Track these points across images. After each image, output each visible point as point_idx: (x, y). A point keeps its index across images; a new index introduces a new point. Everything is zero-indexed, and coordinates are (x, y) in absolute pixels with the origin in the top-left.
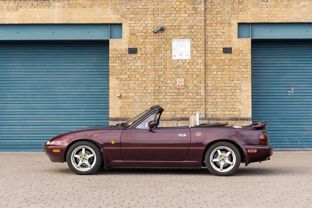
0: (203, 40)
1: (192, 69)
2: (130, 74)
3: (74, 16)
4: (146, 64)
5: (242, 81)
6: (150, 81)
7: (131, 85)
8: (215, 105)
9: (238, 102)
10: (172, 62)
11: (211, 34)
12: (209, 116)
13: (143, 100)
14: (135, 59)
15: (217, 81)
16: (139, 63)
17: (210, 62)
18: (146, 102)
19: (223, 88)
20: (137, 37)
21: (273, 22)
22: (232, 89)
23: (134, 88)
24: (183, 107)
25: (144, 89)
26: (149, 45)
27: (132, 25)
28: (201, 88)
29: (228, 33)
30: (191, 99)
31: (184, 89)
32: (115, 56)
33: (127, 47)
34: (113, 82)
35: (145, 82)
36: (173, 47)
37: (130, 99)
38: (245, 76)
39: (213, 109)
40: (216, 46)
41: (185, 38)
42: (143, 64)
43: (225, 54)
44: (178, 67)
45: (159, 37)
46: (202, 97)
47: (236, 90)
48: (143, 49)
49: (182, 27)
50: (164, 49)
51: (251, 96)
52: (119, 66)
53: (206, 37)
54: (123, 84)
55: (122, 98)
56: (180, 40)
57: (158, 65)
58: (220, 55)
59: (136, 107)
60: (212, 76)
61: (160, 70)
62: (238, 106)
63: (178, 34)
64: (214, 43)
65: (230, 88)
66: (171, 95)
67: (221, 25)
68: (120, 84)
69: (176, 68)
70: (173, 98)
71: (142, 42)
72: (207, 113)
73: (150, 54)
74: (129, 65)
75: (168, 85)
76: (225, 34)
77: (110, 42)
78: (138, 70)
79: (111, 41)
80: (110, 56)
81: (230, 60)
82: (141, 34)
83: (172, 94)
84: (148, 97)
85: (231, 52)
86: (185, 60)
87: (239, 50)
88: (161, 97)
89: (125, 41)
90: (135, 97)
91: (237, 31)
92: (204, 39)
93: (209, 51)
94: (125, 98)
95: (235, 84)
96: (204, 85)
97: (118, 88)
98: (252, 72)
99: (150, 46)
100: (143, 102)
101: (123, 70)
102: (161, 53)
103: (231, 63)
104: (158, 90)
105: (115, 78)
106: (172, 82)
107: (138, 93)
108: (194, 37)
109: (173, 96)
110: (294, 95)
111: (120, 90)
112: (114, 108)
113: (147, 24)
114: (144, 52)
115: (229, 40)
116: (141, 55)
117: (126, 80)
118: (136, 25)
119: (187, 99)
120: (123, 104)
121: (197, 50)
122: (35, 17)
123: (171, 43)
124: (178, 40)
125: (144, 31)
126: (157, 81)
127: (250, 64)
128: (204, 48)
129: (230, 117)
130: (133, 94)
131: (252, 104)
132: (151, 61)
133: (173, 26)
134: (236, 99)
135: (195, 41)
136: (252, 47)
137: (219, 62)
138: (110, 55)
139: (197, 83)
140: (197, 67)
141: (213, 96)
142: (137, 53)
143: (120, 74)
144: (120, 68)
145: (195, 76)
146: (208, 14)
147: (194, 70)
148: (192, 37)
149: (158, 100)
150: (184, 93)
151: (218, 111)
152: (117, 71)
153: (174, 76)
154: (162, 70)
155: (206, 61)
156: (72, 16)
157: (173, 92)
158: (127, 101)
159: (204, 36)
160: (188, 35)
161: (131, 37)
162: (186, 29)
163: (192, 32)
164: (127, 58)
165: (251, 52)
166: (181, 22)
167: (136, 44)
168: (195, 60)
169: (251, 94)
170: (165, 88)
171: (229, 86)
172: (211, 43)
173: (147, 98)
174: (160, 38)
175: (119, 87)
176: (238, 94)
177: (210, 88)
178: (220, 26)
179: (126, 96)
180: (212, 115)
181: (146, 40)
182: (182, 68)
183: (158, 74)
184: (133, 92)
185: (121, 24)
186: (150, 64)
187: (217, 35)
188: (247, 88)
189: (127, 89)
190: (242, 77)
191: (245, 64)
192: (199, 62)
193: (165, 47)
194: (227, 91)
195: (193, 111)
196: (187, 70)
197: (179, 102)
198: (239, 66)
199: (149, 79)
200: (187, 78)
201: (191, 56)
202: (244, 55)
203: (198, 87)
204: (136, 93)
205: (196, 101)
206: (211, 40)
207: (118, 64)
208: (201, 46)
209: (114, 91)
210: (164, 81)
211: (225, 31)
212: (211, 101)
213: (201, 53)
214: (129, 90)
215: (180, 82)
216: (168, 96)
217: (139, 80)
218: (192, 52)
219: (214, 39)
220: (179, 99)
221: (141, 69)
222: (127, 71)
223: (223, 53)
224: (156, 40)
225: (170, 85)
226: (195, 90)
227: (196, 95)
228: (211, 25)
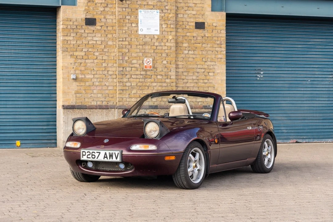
0: (174, 11)
1: (161, 47)
2: (88, 51)
4: (106, 39)
5: (215, 62)
7: (89, 64)
9: (211, 87)
10: (138, 36)
11: (182, 5)
13: (103, 84)
14: (93, 32)
15: (188, 61)
16: (98, 38)
17: (180, 39)
18: (107, 86)
19: (195, 70)
20: (96, 4)
22: (205, 72)
23: (92, 69)
25: (104, 69)
26: (110, 15)
28: (172, 70)
29: (200, 5)
30: (160, 82)
31: (152, 70)
32: (69, 27)
33: (83, 17)
34: (66, 61)
35: (105, 61)
36: (139, 19)
37: (88, 82)
38: (220, 56)
40: (188, 20)
41: (154, 8)
42: (103, 39)
43: (198, 30)
44: (145, 44)
45: (123, 6)
46: (172, 80)
47: (209, 72)
48: (103, 20)
50: (129, 21)
51: (225, 81)
52: (73, 40)
53: (177, 8)
54: (78, 63)
55: (77, 80)
56: (147, 10)
57: (122, 41)
58: (191, 31)
59: (95, 91)
60: (183, 56)
61: (124, 46)
63: (145, 3)
64: (186, 16)
65: (203, 70)
66: (137, 78)
68: (75, 63)
69: (142, 45)
70: (139, 82)
71: (102, 11)
73: (111, 26)
74: (86, 39)
75: (133, 66)
76: (198, 5)
77: (61, 10)
78: (98, 46)
79: (63, 8)
81: (203, 37)
82: (100, 1)
83: (138, 77)
85: (204, 27)
86: (154, 35)
87: (213, 25)
88: (125, 80)
89: (82, 9)
90: (93, 80)
91: (210, 3)
93: (179, 26)
94: (81, 81)
95: (208, 66)
96: (175, 67)
97: (73, 68)
98: (226, 53)
99: (111, 17)
100: (102, 86)
101: (79, 46)
102: (126, 26)
103: (204, 41)
104: (122, 71)
105: (69, 55)
106: (138, 61)
107: (97, 74)
108: (163, 8)
109: (139, 79)
110: (263, 79)
112: (68, 92)
114: (104, 24)
115: (202, 13)
116: (100, 28)
117: (83, 58)
119: (156, 82)
120: (79, 88)
121: (167, 24)
123: (137, 14)
124: (146, 10)
126: (121, 60)
127: (224, 42)
128: (175, 22)
129: (204, 105)
130: (92, 76)
131: (226, 90)
132: (112, 36)
134: (209, 84)
135: (165, 13)
136: (227, 23)
137: (191, 40)
139: (167, 63)
140: (167, 44)
141: (183, 79)
142: (95, 25)
143: (75, 50)
144: (75, 42)
145: (164, 55)
147: (164, 48)
148: (162, 8)
149: (122, 84)
150: (151, 76)
152: (72, 46)
153: (141, 54)
154: (127, 47)
155: (177, 38)
157: (139, 75)
158: (83, 84)
159: (174, 8)
160: (157, 5)
161: (88, 4)
163: (161, 2)
164: (83, 31)
165: (226, 29)
167: (95, 13)
168: (165, 36)
169: (225, 78)
170: (130, 69)
171: (202, 68)
172: (182, 16)
173: (107, 81)
174: (124, 8)
175: (75, 67)
176: (211, 77)
177: (180, 70)
179: (82, 78)
181: (107, 9)
182: (149, 45)
183: (122, 52)
184: (91, 74)
186: (111, 39)
187: (188, 6)
188: (221, 71)
189: (84, 69)
190: (216, 57)
191: (219, 42)
192: (169, 39)
193: (130, 18)
194: (199, 73)
195: (162, 98)
196: (155, 48)
197: (146, 86)
198: (213, 45)
199: (110, 58)
200: (155, 57)
201: (160, 31)
202: (218, 32)
203: (168, 69)
204: (95, 74)
205: (166, 85)
206: (182, 12)
207: (72, 38)
208: (172, 19)
209: (68, 71)
210: (129, 60)
211: (198, 2)
212: (181, 86)
213: (171, 27)
214: (86, 71)
215: (148, 62)
216: (134, 79)
217: (98, 59)
218: (161, 25)
219: (186, 11)
220: (146, 82)
221: (100, 44)
222: (84, 46)
223: (196, 29)
224: (120, 10)
225: (135, 65)
226: (164, 73)
227: (166, 78)
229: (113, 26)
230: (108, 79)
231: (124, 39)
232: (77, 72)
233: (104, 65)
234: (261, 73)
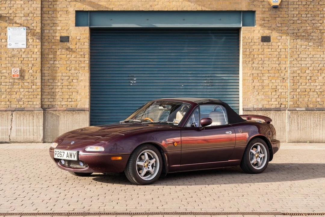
0: (39, 28)
1: (28, 58)
5: (79, 71)
8: (51, 95)
9: (75, 92)
10: (7, 50)
11: (48, 22)
12: (45, 106)
15: (54, 70)
17: (46, 51)
19: (60, 78)
21: (112, 10)
22: (69, 79)
24: (18, 97)
28: (37, 78)
29: (65, 22)
30: (27, 89)
31: (19, 78)
36: (8, 36)
38: (83, 65)
39: (50, 100)
40: (53, 35)
41: (21, 26)
43: (63, 43)
44: (13, 56)
46: (37, 87)
47: (73, 79)
49: (17, 15)
51: (89, 86)
53: (43, 25)
56: (16, 28)
58: (57, 44)
60: (48, 65)
62: (74, 96)
63: (13, 22)
64: (51, 31)
65: (67, 78)
66: (6, 85)
69: (11, 57)
70: (8, 88)
72: (43, 103)
75: (3, 75)
76: (62, 22)
81: (67, 49)
83: (7, 84)
85: (69, 41)
86: (21, 49)
87: (76, 38)
91: (74, 19)
93: (46, 40)
95: (72, 74)
96: (40, 75)
98: (89, 62)
103: (68, 53)
106: (7, 71)
108: (30, 25)
109: (8, 86)
110: (136, 85)
115: (67, 28)
119: (23, 88)
121: (33, 39)
123: (6, 31)
127: (88, 53)
128: (40, 37)
129: (67, 107)
131: (90, 94)
133: (8, 13)
134: (73, 89)
135: (31, 30)
137: (56, 51)
139: (33, 72)
140: (34, 56)
141: (49, 86)
145: (30, 65)
146: (45, 1)
147: (30, 59)
148: (28, 25)
150: (19, 83)
151: (55, 102)
153: (9, 65)
155: (43, 50)
157: (8, 82)
159: (40, 25)
160: (24, 23)
162: (21, 17)
163: (28, 20)
166: (16, 10)
168: (31, 49)
169: (88, 84)
170: (0, 77)
171: (66, 76)
172: (48, 31)
176: (75, 83)
177: (47, 78)
178: (57, 14)
180: (49, 105)
182: (17, 57)
187: (54, 23)
188: (84, 78)
190: (80, 66)
191: (83, 53)
192: (35, 51)
194: (63, 80)
195: (28, 102)
196: (23, 60)
197: (14, 92)
198: (77, 56)
200: (22, 67)
201: (26, 45)
202: (81, 44)
203: (33, 77)
205: (31, 91)
206: (48, 28)
208: (37, 34)
211: (63, 19)
212: (47, 91)
213: (37, 41)
215: (15, 71)
216: (3, 86)
218: (28, 40)
219: (51, 27)
220: (14, 89)
223: (60, 42)
225: (5, 74)
226: (30, 80)
227: (32, 84)
228: (48, 13)
234: (135, 79)
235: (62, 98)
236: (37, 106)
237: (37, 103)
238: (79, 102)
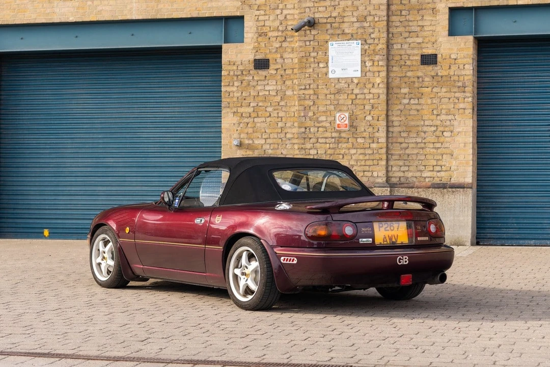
0: (383, 41)
1: (364, 95)
2: (257, 105)
3: (164, 6)
4: (284, 88)
5: (454, 115)
6: (290, 117)
7: (258, 125)
8: (405, 160)
9: (446, 154)
10: (328, 82)
11: (400, 30)
12: (394, 180)
13: (279, 152)
14: (265, 79)
15: (410, 115)
16: (272, 87)
17: (396, 82)
18: (284, 155)
19: (420, 129)
20: (269, 38)
21: (516, 4)
22: (436, 131)
23: (263, 130)
25: (280, 131)
26: (290, 53)
27: (261, 18)
28: (380, 129)
29: (430, 28)
30: (361, 148)
31: (348, 131)
32: (232, 73)
33: (252, 57)
34: (228, 120)
35: (282, 120)
36: (329, 55)
37: (257, 149)
38: (462, 106)
39: (402, 168)
40: (409, 52)
41: (352, 39)
42: (279, 88)
43: (426, 67)
44: (339, 92)
45: (306, 38)
46: (380, 145)
47: (444, 131)
48: (279, 60)
49: (346, 19)
50: (315, 60)
52: (238, 91)
53: (390, 35)
54: (244, 123)
55: (243, 147)
56: (343, 42)
57: (304, 89)
58: (415, 68)
60: (401, 107)
61: (307, 97)
62: (446, 161)
63: (339, 32)
64: (406, 46)
65: (433, 129)
66: (326, 143)
67: (418, 13)
68: (239, 124)
69: (334, 94)
70: (329, 148)
71: (277, 48)
72: (390, 174)
73: (291, 69)
74: (255, 89)
75: (320, 125)
76: (426, 28)
77: (223, 50)
78: (272, 98)
79: (225, 47)
80: (223, 74)
81: (433, 78)
82: (276, 34)
83: (328, 141)
84: (287, 146)
85: (436, 62)
86: (352, 78)
87: (450, 58)
88: (308, 146)
89: (249, 47)
90: (264, 147)
91: (447, 22)
92: (385, 39)
94: (247, 148)
95: (441, 121)
96: (385, 124)
97: (237, 130)
99: (291, 56)
101: (245, 99)
102: (310, 66)
103: (435, 84)
104: (304, 133)
105: (232, 112)
106: (328, 118)
107: (270, 138)
108: (367, 37)
109: (330, 143)
111: (240, 134)
113: (286, 16)
114: (280, 66)
115: (433, 40)
116: (275, 72)
117: (250, 116)
118: (267, 17)
119: (355, 148)
121: (373, 61)
122: (101, 9)
123: (327, 49)
124: (340, 42)
125: (280, 28)
126: (302, 117)
127: (470, 83)
128: (385, 56)
129: (433, 182)
130: (262, 142)
132: (293, 82)
133: (330, 17)
134: (444, 150)
135: (370, 44)
137: (414, 82)
138: (223, 72)
139: (373, 119)
140: (373, 91)
141: (401, 143)
143: (239, 105)
144: (239, 94)
145: (368, 107)
147: (368, 97)
148: (365, 37)
149: (303, 152)
150: (348, 139)
151: (411, 171)
152: (235, 99)
153: (332, 107)
154: (311, 98)
155: (390, 80)
156: (161, 6)
157: (330, 138)
158: (251, 153)
159: (385, 35)
160: (357, 33)
161: (259, 39)
162: (353, 22)
163: (364, 28)
164: (251, 78)
166: (344, 11)
167: (268, 51)
168: (369, 79)
169: (471, 140)
170: (316, 129)
171: (431, 126)
172: (400, 47)
173: (285, 148)
174: (307, 41)
175: (239, 129)
176: (447, 139)
177: (396, 129)
178: (415, 15)
179: (249, 144)
180: (400, 178)
181: (284, 45)
182: (345, 93)
183: (304, 105)
184: (262, 138)
185: (242, 18)
186: (290, 87)
187: (410, 31)
188: (463, 129)
189: (252, 132)
190: (456, 107)
191: (461, 83)
192: (376, 82)
193: (316, 55)
194: (427, 134)
195: (364, 171)
196: (354, 97)
197: (340, 154)
198: (450, 88)
199: (289, 114)
200: (354, 111)
201: (361, 71)
202: (459, 68)
203: (373, 128)
204: (267, 138)
205: (370, 153)
206: (400, 41)
207: (236, 88)
208: (381, 52)
209: (230, 135)
210: (314, 117)
211: (426, 24)
212: (398, 153)
213: (380, 65)
214: (254, 134)
215: (342, 119)
216: (321, 145)
217: (272, 116)
218: (364, 63)
219: (405, 38)
220: (339, 149)
221: (275, 96)
222: (252, 100)
223: (421, 65)
224: (301, 44)
225: (324, 124)
226: (368, 134)
227: (371, 141)
228: (399, 14)
229: (293, 69)
230: (286, 145)
231: (308, 87)
232: (242, 136)
233: (280, 124)
235: (424, 166)
236: (379, 180)
237: (380, 175)
238: (455, 173)
